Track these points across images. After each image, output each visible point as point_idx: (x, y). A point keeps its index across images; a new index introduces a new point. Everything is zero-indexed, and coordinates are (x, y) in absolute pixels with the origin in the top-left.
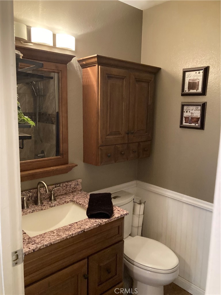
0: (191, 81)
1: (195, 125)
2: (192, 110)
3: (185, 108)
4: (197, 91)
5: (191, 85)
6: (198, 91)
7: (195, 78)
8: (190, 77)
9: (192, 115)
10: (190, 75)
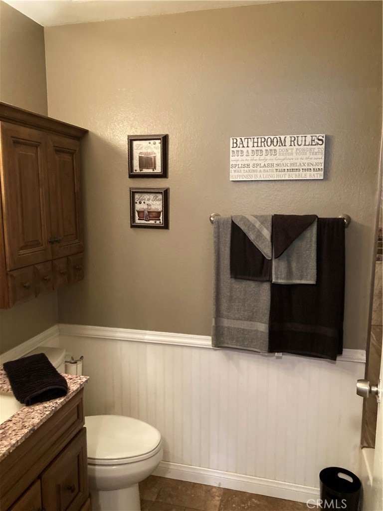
0: (143, 155)
1: (155, 222)
2: (149, 200)
3: (137, 196)
4: (153, 171)
5: (144, 162)
6: (155, 171)
7: (149, 151)
8: (141, 148)
9: (149, 207)
10: (141, 146)
